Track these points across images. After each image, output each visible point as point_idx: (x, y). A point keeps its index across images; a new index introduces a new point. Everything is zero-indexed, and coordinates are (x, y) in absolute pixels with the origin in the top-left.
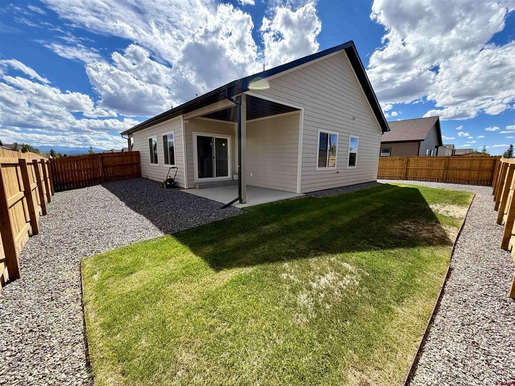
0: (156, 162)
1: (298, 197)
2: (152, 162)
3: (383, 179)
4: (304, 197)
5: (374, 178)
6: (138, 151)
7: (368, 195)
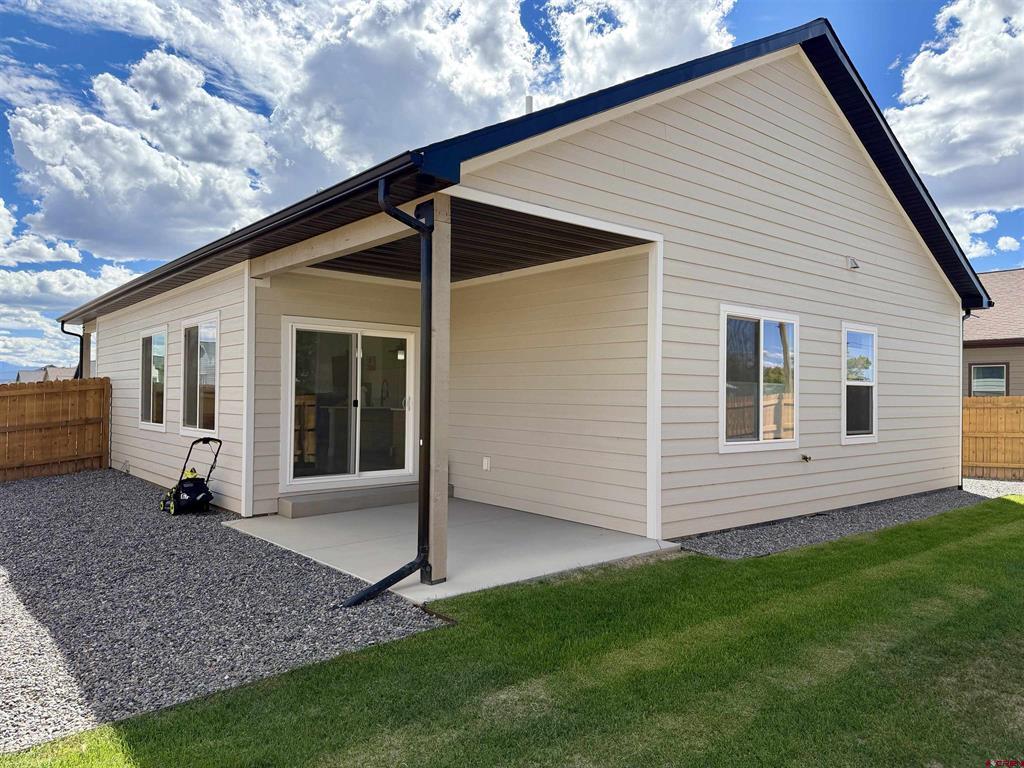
0: (159, 419)
1: (651, 556)
2: (145, 417)
3: (989, 478)
4: (674, 557)
5: (952, 476)
6: (108, 379)
7: (927, 548)
